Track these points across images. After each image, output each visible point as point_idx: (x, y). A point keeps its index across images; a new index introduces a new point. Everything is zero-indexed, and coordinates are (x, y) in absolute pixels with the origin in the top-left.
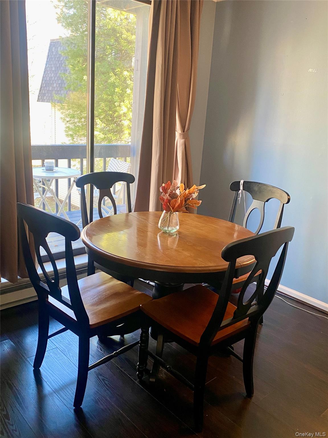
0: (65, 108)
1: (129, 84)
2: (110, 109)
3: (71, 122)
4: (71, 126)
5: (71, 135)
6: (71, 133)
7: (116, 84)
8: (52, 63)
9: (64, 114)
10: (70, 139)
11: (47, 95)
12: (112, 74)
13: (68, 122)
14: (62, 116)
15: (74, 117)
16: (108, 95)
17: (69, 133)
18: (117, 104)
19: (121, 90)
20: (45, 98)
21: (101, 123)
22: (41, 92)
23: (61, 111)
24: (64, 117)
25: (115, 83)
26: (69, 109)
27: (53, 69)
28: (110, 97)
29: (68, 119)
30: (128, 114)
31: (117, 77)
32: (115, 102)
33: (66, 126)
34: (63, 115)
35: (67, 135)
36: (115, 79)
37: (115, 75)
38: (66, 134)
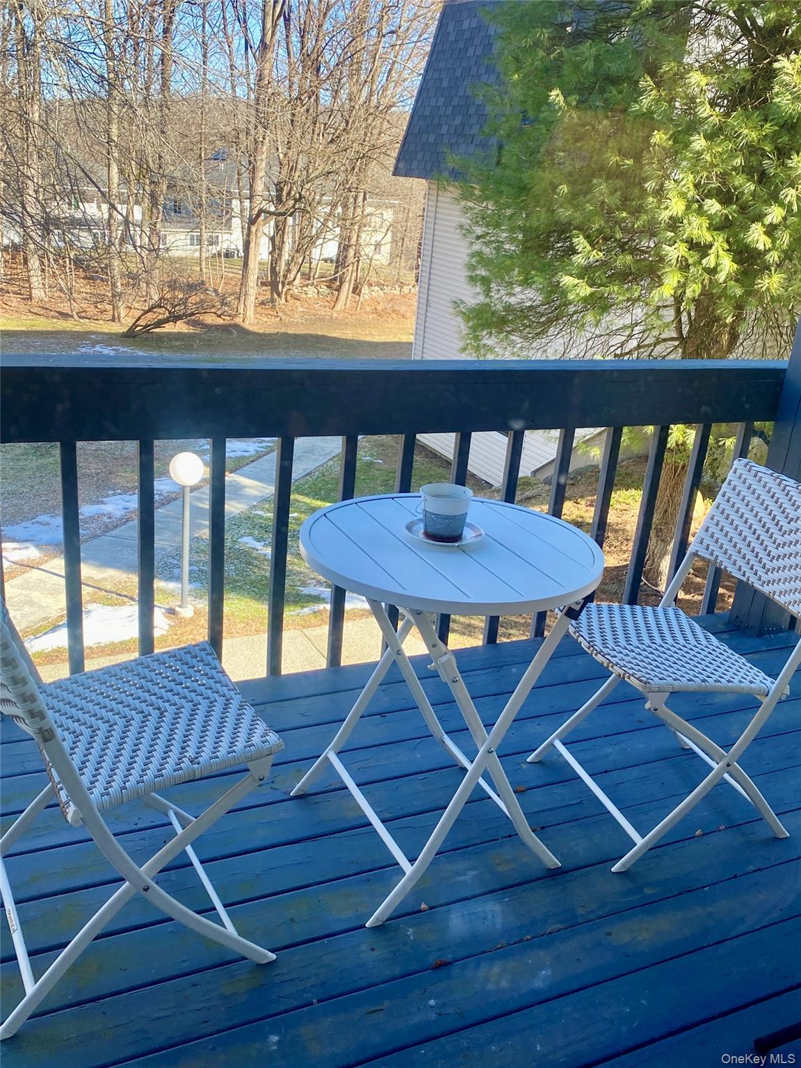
0: (472, 194)
1: (704, 115)
2: (624, 205)
3: (488, 238)
4: (486, 250)
5: (485, 281)
6: (482, 272)
7: (655, 116)
8: (442, 65)
9: (468, 215)
10: (478, 290)
11: (420, 156)
12: (646, 82)
13: (478, 238)
14: (465, 221)
15: (497, 225)
16: (624, 156)
17: (478, 272)
18: (654, 184)
19: (669, 139)
20: (414, 165)
21: (589, 248)
22: (405, 149)
23: (463, 203)
24: (469, 221)
25: (655, 113)
26: (487, 198)
27: (445, 84)
28: (628, 162)
29: (479, 231)
30: (685, 221)
31: (663, 94)
32: (645, 180)
33: (469, 251)
34: (467, 218)
35: (472, 279)
36: (657, 101)
37: (658, 85)
38: (468, 276)
